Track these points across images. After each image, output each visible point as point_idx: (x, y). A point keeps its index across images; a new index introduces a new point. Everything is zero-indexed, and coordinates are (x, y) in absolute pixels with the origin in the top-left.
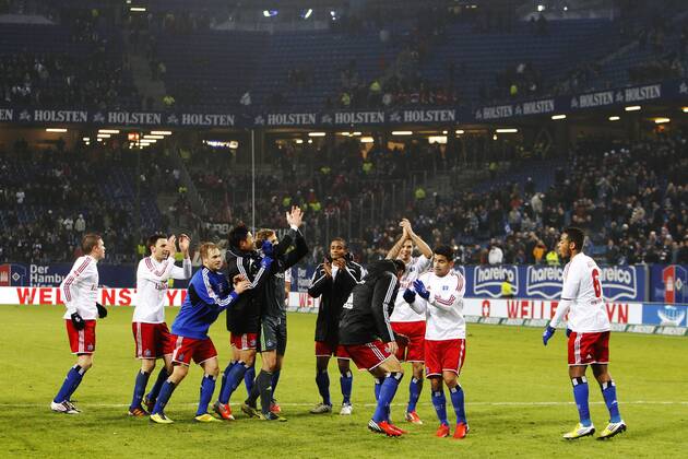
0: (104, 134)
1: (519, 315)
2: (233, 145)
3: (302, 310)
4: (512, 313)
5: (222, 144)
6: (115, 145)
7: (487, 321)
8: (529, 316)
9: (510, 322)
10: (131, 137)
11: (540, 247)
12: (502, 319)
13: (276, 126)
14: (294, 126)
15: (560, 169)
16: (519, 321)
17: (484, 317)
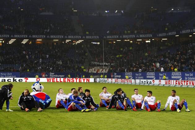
0: (67, 41)
1: (168, 84)
2: (98, 43)
3: (116, 83)
4: (166, 83)
5: (96, 43)
6: (70, 44)
7: (160, 85)
8: (170, 84)
9: (166, 85)
10: (74, 41)
11: (173, 67)
12: (164, 85)
13: (109, 39)
14: (114, 39)
15: (177, 48)
16: (168, 85)
17: (159, 84)
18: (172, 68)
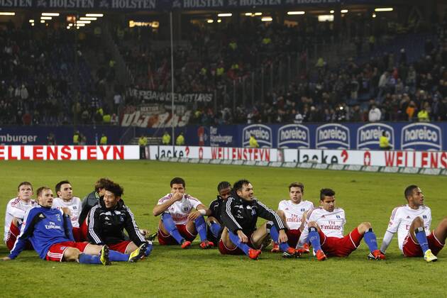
0: (46, 17)
1: (395, 164)
2: (154, 25)
3: (214, 162)
4: (389, 162)
5: (146, 24)
6: (56, 26)
7: (368, 169)
8: (403, 165)
9: (387, 170)
10: (69, 19)
11: (412, 106)
12: (380, 168)
13: (190, 9)
14: (206, 8)
15: (429, 40)
16: (395, 169)
17: (365, 165)
18: (410, 111)
